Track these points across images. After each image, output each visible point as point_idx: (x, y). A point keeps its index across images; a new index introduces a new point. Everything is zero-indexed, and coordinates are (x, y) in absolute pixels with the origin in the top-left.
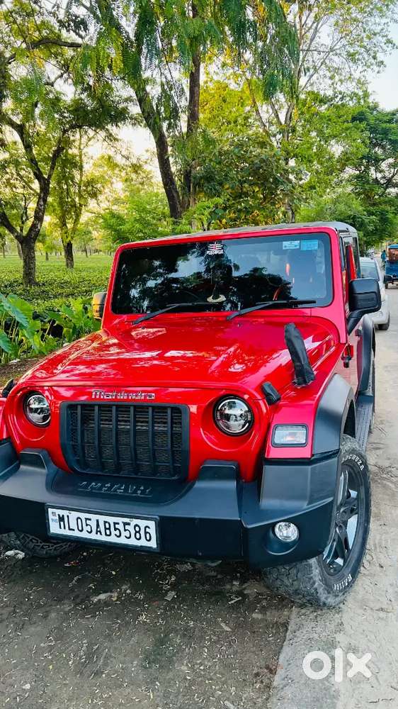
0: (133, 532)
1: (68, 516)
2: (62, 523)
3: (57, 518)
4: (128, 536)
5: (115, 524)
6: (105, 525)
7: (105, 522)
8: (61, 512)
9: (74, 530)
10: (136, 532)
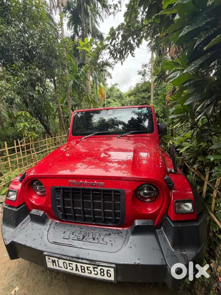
0: (99, 272)
1: (58, 261)
2: (54, 264)
3: (51, 261)
4: (96, 273)
5: (87, 267)
6: (81, 268)
7: (81, 266)
8: (54, 259)
9: (62, 267)
10: (101, 272)
